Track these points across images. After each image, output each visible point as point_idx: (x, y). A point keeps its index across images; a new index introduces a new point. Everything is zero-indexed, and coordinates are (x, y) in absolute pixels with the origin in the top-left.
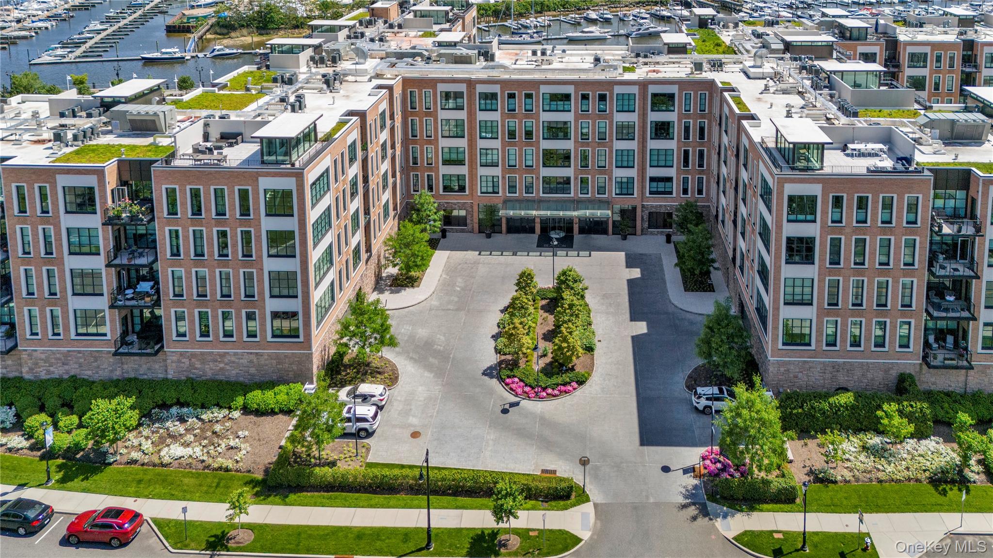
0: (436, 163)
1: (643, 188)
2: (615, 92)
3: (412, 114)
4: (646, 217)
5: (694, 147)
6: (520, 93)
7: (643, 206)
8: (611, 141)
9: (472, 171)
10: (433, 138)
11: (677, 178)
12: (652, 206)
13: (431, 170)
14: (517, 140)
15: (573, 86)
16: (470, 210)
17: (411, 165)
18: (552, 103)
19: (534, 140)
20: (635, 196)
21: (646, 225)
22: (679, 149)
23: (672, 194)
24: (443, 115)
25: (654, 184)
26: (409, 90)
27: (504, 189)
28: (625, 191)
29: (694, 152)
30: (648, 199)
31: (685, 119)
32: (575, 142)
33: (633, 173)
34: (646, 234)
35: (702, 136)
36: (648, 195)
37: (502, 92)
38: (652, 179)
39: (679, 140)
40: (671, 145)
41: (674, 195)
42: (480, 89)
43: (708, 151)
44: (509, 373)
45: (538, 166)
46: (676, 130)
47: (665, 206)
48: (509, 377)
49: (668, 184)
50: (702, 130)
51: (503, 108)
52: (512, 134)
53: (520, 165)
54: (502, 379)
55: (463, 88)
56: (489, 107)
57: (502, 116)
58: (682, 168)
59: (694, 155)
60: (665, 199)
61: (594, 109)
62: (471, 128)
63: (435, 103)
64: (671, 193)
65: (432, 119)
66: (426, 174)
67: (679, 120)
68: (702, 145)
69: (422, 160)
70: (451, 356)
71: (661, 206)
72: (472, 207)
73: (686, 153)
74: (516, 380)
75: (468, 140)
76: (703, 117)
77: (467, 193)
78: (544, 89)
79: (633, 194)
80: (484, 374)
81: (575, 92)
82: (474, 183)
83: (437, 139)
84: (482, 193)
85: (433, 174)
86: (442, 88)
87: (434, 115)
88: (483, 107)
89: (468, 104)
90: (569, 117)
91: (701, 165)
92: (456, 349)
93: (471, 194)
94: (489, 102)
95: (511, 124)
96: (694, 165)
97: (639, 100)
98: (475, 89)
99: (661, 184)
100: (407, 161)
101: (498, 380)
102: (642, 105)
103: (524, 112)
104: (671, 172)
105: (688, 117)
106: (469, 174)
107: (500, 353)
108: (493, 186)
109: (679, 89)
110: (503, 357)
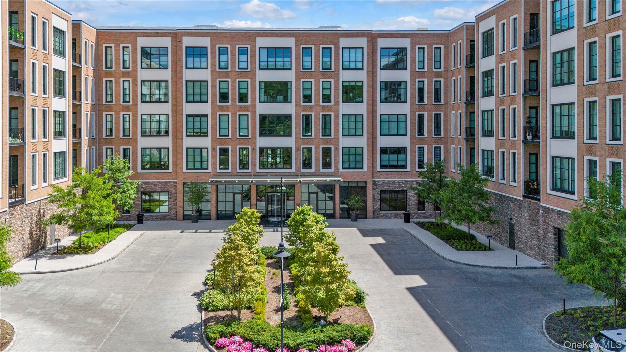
0: (135, 133)
1: (373, 160)
2: (341, 45)
3: (107, 74)
4: (377, 197)
5: (429, 111)
6: (233, 47)
7: (374, 183)
8: (337, 103)
9: (176, 142)
10: (131, 103)
11: (411, 148)
12: (384, 183)
13: (127, 142)
14: (230, 103)
15: (293, 39)
16: (174, 191)
17: (104, 136)
18: (270, 60)
19: (249, 103)
20: (365, 169)
21: (378, 206)
22: (413, 113)
23: (406, 168)
24: (143, 75)
25: (386, 157)
26: (104, 45)
27: (214, 164)
28: (353, 164)
29: (429, 116)
30: (379, 174)
31: (419, 77)
32: (296, 105)
33: (362, 142)
34: (378, 218)
35: (438, 99)
36: (379, 169)
37: (213, 46)
38: (384, 151)
39: (412, 103)
40: (404, 108)
41: (409, 168)
42: (187, 41)
43: (446, 115)
44: (223, 328)
45: (254, 134)
46: (410, 92)
47: (399, 182)
48: (222, 335)
49: (401, 157)
50: (437, 91)
51: (213, 65)
52: (224, 97)
53: (234, 135)
54: (208, 339)
55: (167, 42)
56: (197, 65)
57: (212, 75)
58: (417, 136)
59: (429, 121)
60: (400, 175)
61: (317, 66)
62: (177, 90)
63: (135, 61)
64: (404, 167)
65: (130, 80)
66: (122, 147)
67: (413, 79)
68: (438, 108)
69: (118, 130)
70: (122, 316)
71: (394, 182)
72: (175, 188)
73: (421, 118)
74: (237, 339)
75: (173, 105)
76: (438, 75)
77: (170, 170)
78: (261, 42)
79: (362, 168)
80: (173, 336)
81: (296, 45)
82: (179, 156)
83: (135, 105)
84: (187, 169)
85: (130, 147)
86: (142, 42)
87: (133, 75)
88: (190, 65)
89: (172, 61)
90: (289, 76)
91: (438, 133)
92: (132, 308)
93: (175, 171)
94: (197, 59)
95: (223, 85)
96: (429, 132)
97: (368, 55)
98: (181, 42)
99: (393, 157)
100: (100, 131)
101: (203, 343)
102: (371, 61)
103: (237, 70)
104: (404, 142)
105: (422, 75)
106: (173, 147)
107: (206, 309)
108: (201, 162)
109: (412, 43)
110: (211, 314)
